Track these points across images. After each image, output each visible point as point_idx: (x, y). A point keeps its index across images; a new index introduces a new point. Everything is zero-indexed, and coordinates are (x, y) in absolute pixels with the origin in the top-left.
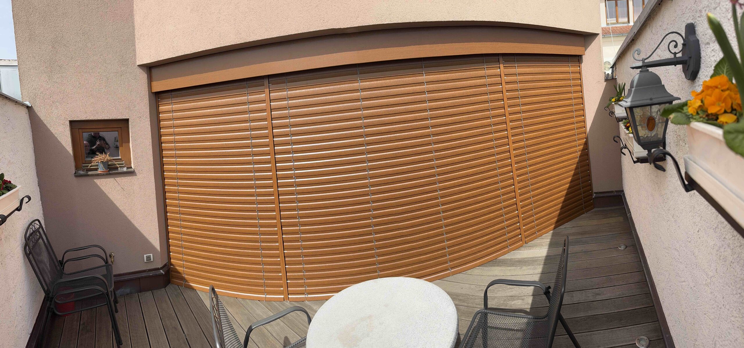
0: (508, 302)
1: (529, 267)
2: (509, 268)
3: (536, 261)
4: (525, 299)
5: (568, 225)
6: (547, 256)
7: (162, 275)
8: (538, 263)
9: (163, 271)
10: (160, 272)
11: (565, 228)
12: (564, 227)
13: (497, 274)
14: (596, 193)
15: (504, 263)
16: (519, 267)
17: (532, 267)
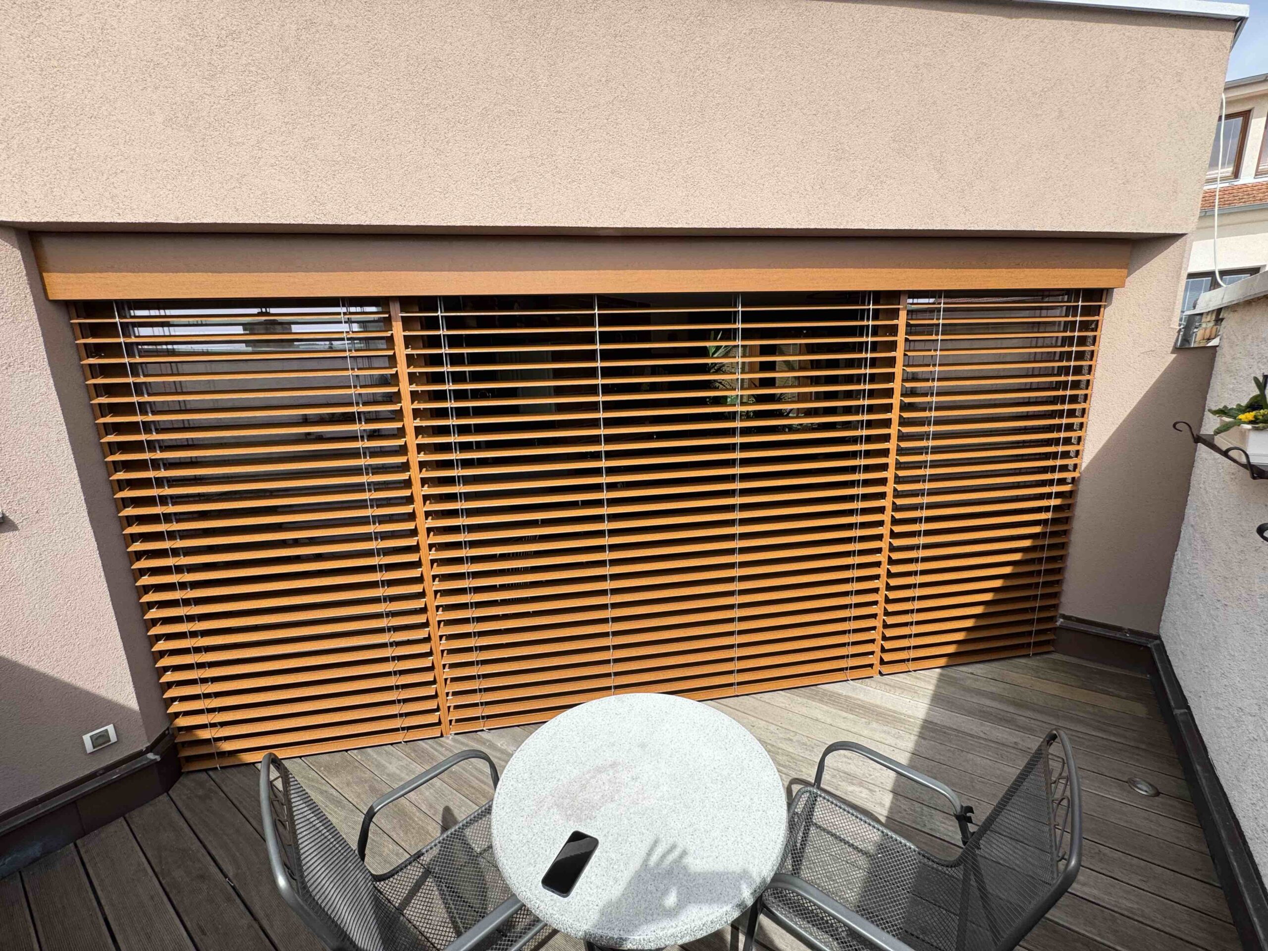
0: (839, 783)
1: (885, 728)
2: (845, 714)
3: (902, 721)
4: (875, 792)
5: (979, 669)
6: (925, 721)
7: (154, 763)
8: (905, 728)
9: (156, 754)
10: (147, 759)
11: (972, 674)
12: (970, 671)
13: (819, 717)
14: (1064, 617)
15: (834, 701)
16: (863, 720)
17: (894, 731)
